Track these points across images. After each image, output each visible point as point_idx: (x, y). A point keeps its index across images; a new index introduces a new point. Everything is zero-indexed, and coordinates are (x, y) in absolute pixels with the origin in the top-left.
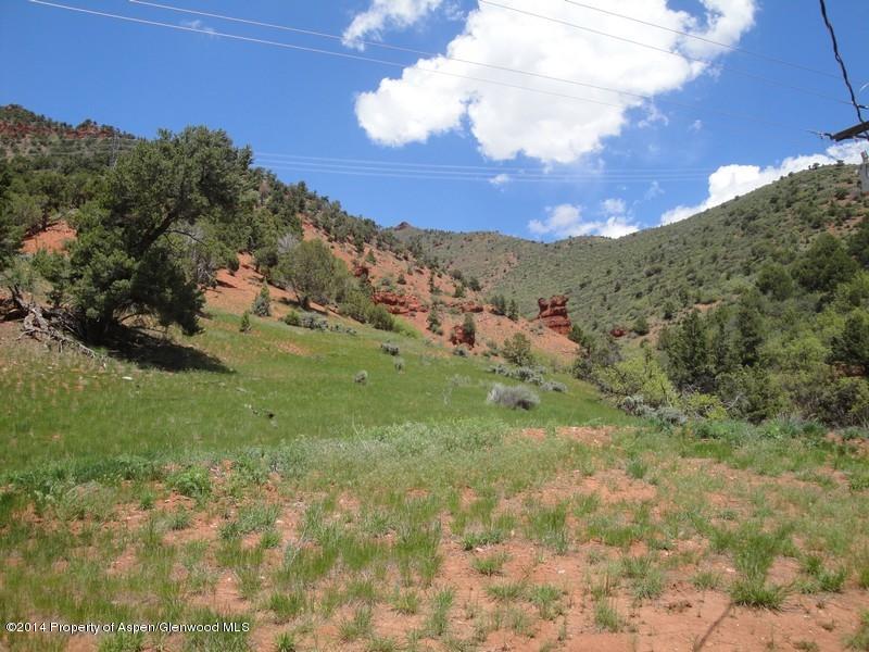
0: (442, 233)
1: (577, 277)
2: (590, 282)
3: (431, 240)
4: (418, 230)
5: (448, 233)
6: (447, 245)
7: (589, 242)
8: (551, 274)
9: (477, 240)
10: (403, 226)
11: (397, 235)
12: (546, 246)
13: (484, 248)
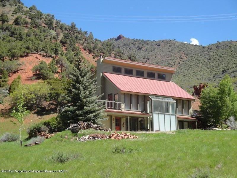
0: (143, 41)
1: (221, 66)
2: (228, 70)
3: (136, 46)
4: (129, 40)
5: (146, 42)
6: (146, 48)
7: (229, 45)
8: (206, 65)
9: (162, 45)
10: (119, 38)
11: (115, 43)
12: (203, 48)
13: (167, 50)
